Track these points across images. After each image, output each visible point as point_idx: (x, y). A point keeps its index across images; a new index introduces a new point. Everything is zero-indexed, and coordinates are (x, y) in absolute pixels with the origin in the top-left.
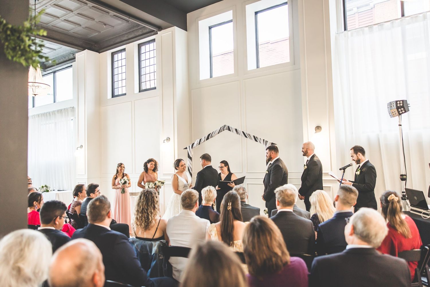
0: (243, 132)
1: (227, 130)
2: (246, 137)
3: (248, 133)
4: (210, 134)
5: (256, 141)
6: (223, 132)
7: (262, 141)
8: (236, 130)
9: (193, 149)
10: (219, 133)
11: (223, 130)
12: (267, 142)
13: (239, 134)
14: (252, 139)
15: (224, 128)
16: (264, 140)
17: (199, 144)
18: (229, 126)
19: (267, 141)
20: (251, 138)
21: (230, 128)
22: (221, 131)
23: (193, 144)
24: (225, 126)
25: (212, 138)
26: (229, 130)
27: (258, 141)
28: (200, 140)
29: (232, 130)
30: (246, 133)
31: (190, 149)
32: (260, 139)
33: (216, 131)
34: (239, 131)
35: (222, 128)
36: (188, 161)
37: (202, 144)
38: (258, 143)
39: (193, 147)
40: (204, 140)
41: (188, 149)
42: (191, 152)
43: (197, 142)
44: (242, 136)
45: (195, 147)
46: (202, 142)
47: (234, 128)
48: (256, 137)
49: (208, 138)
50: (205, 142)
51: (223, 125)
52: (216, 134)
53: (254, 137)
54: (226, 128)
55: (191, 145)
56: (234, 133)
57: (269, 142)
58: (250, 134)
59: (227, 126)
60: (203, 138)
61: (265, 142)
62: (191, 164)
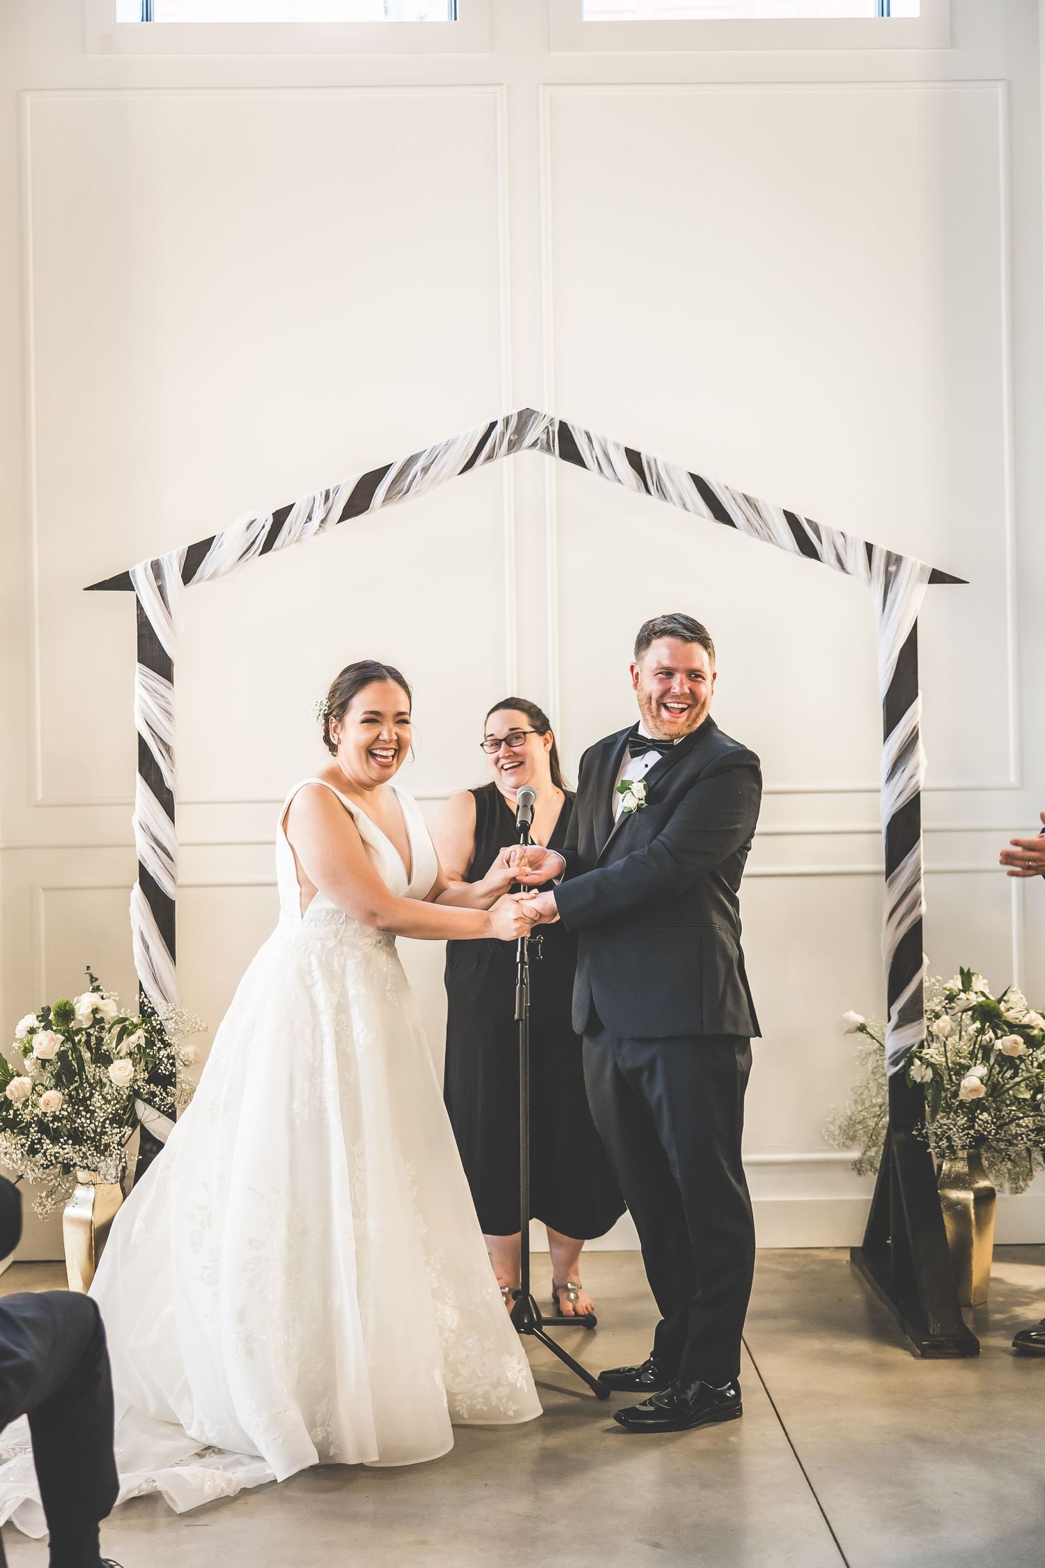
0: (697, 481)
1: (548, 448)
2: (721, 515)
3: (739, 491)
4: (387, 468)
5: (808, 549)
6: (505, 462)
7: (856, 558)
8: (634, 458)
9: (193, 586)
10: (469, 465)
11: (512, 446)
12: (893, 560)
13: (661, 492)
14: (770, 539)
15: (521, 429)
16: (869, 548)
17: (268, 546)
18: (563, 427)
19: (899, 560)
20: (761, 530)
21: (581, 443)
22: (490, 457)
23: (196, 556)
24: (525, 417)
25: (393, 508)
26: (568, 448)
27: (824, 549)
28: (280, 517)
29: (591, 452)
30: (727, 488)
31: (161, 589)
32: (842, 534)
33: (448, 445)
34: (665, 466)
35: (499, 428)
36: (139, 691)
37: (294, 545)
38: (824, 570)
39: (204, 569)
40: (318, 515)
41: (138, 588)
42: (170, 613)
43: (248, 528)
44: (684, 506)
45: (223, 569)
46: (296, 530)
47: (617, 446)
48: (808, 521)
49: (359, 502)
50: (336, 530)
51: (514, 412)
52: (442, 474)
53: (791, 519)
54: (545, 437)
55: (175, 553)
56: (619, 480)
57: (914, 565)
58: (757, 500)
59: (546, 423)
60: (310, 495)
61: (879, 560)
62: (168, 713)
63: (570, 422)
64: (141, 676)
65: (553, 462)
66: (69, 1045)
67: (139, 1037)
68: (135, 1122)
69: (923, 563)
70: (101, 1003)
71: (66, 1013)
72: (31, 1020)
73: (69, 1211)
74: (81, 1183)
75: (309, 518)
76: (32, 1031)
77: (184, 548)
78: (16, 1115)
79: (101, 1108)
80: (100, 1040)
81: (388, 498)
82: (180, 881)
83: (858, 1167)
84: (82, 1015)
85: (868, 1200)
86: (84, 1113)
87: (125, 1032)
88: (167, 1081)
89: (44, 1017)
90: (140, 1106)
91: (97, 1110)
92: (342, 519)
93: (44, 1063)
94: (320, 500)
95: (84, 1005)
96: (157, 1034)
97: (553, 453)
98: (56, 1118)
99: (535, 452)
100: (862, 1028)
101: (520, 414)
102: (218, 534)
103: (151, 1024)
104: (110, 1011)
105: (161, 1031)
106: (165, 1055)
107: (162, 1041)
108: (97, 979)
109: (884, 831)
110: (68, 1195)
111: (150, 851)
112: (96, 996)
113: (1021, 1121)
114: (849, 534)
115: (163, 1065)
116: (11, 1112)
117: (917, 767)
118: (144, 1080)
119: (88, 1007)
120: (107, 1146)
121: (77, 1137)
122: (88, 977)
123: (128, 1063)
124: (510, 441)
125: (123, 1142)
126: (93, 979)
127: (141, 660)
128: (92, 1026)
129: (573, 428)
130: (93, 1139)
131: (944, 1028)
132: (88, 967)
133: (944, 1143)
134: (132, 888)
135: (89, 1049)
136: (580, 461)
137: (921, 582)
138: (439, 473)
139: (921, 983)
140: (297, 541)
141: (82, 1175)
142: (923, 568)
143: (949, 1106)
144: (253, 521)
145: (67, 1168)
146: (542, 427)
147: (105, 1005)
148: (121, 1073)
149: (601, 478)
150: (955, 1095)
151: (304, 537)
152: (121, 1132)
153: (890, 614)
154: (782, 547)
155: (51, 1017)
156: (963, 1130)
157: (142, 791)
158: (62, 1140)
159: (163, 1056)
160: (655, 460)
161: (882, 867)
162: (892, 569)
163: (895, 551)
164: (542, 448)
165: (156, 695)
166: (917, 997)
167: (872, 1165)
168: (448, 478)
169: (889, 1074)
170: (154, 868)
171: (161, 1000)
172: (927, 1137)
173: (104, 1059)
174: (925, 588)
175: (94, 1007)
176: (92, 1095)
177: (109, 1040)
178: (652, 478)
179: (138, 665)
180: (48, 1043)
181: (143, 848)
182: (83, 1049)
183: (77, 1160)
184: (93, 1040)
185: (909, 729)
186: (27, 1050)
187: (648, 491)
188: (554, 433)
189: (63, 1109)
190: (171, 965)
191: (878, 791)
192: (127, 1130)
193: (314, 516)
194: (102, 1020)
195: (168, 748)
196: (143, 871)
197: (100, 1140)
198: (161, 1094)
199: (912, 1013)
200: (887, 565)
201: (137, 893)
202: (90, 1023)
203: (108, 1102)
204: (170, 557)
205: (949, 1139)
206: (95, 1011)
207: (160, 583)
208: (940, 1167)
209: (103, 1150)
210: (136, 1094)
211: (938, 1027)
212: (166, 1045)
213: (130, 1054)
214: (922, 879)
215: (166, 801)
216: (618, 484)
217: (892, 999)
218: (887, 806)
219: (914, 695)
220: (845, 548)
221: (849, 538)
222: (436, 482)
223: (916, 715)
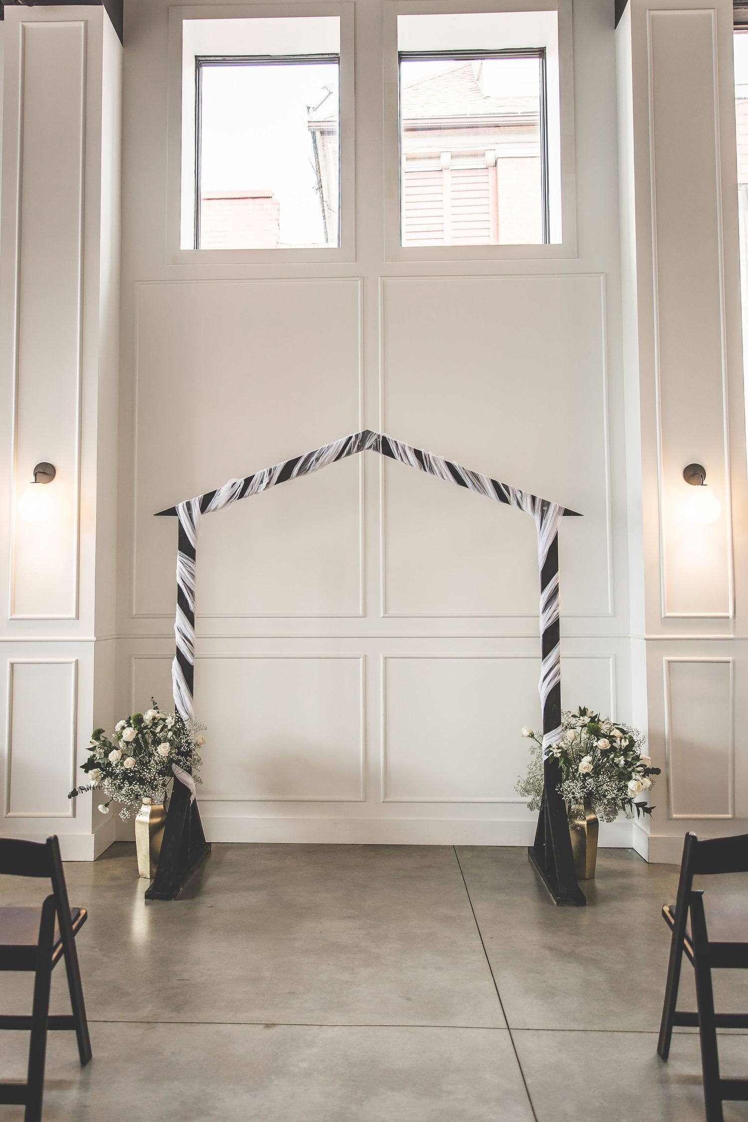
0: (450, 466)
1: (376, 449)
2: (460, 481)
3: (469, 468)
4: (300, 458)
5: (503, 498)
6: (356, 456)
7: (527, 504)
8: (418, 454)
9: (205, 515)
10: (339, 457)
11: (360, 448)
12: (545, 504)
13: (432, 470)
14: (484, 491)
15: (363, 440)
16: (533, 498)
17: (242, 495)
18: (384, 439)
19: (548, 504)
20: (480, 489)
21: (393, 447)
22: (349, 453)
23: (207, 500)
24: (366, 434)
25: (302, 478)
26: (387, 450)
27: (511, 499)
28: (248, 481)
29: (398, 453)
30: (463, 468)
31: (190, 515)
32: (521, 491)
33: (329, 448)
34: (434, 458)
35: (353, 439)
36: (179, 564)
37: (254, 496)
38: (511, 509)
39: (211, 505)
40: (266, 480)
41: (179, 514)
42: (194, 527)
43: (232, 487)
44: (443, 477)
45: (220, 506)
46: (255, 487)
47: (410, 448)
48: (504, 485)
49: (285, 474)
50: (274, 488)
51: (361, 432)
52: (326, 460)
53: (495, 484)
54: (375, 444)
55: (197, 498)
56: (411, 464)
57: (556, 506)
58: (478, 475)
59: (375, 437)
60: (262, 471)
61: (538, 504)
62: (193, 576)
63: (387, 436)
64: (180, 559)
65: (380, 455)
66: (140, 736)
68: (172, 774)
69: (560, 506)
71: (139, 720)
72: (122, 723)
73: (138, 818)
74: (145, 804)
75: (262, 482)
76: (123, 728)
77: (201, 496)
78: (113, 770)
79: (154, 767)
81: (299, 474)
82: (195, 656)
83: (531, 806)
84: (147, 720)
85: (535, 822)
86: (146, 770)
88: (188, 754)
89: (128, 722)
90: (174, 765)
91: (152, 768)
92: (277, 482)
93: (127, 743)
94: (267, 474)
95: (148, 716)
97: (379, 451)
98: (131, 771)
99: (371, 451)
100: (532, 736)
101: (363, 433)
102: (217, 489)
107: (184, 734)
109: (541, 637)
110: (137, 811)
111: (182, 642)
112: (155, 711)
113: (608, 783)
114: (523, 491)
116: (111, 768)
117: (558, 605)
118: (175, 753)
119: (150, 718)
120: (156, 786)
121: (142, 781)
123: (167, 745)
124: (358, 445)
125: (166, 783)
126: (154, 703)
127: (180, 549)
129: (389, 439)
130: (150, 782)
131: (570, 736)
132: (153, 698)
133: (571, 796)
134: (172, 658)
136: (393, 456)
137: (559, 515)
138: (324, 460)
140: (256, 493)
141: (146, 800)
142: (560, 508)
143: (574, 776)
144: (235, 483)
145: (137, 797)
146: (374, 439)
147: (158, 716)
148: (163, 749)
149: (404, 464)
150: (577, 770)
151: (259, 491)
152: (163, 779)
153: (544, 530)
154: (491, 497)
155: (131, 721)
156: (581, 789)
157: (179, 611)
158: (134, 783)
160: (429, 455)
161: (541, 655)
162: (545, 508)
163: (547, 499)
164: (374, 449)
165: (187, 566)
167: (537, 806)
168: (328, 463)
169: (544, 759)
170: (184, 649)
171: (185, 714)
172: (563, 792)
173: (157, 742)
174: (562, 519)
175: (153, 716)
176: (150, 761)
178: (427, 464)
179: (178, 551)
180: (129, 734)
181: (179, 640)
183: (142, 793)
185: (553, 587)
186: (120, 737)
187: (425, 470)
188: (379, 442)
189: (135, 767)
191: (538, 617)
192: (167, 778)
193: (264, 481)
194: (157, 723)
195: (192, 592)
196: (178, 650)
197: (153, 783)
198: (184, 761)
200: (542, 506)
201: (175, 662)
202: (151, 725)
203: (157, 764)
205: (573, 793)
206: (154, 719)
207: (190, 513)
208: (570, 807)
209: (154, 788)
210: (171, 761)
211: (568, 735)
212: (186, 736)
213: (168, 741)
214: (561, 660)
215: (190, 616)
216: (410, 466)
218: (543, 625)
219: (556, 570)
220: (521, 498)
221: (523, 493)
222: (322, 465)
223: (558, 578)
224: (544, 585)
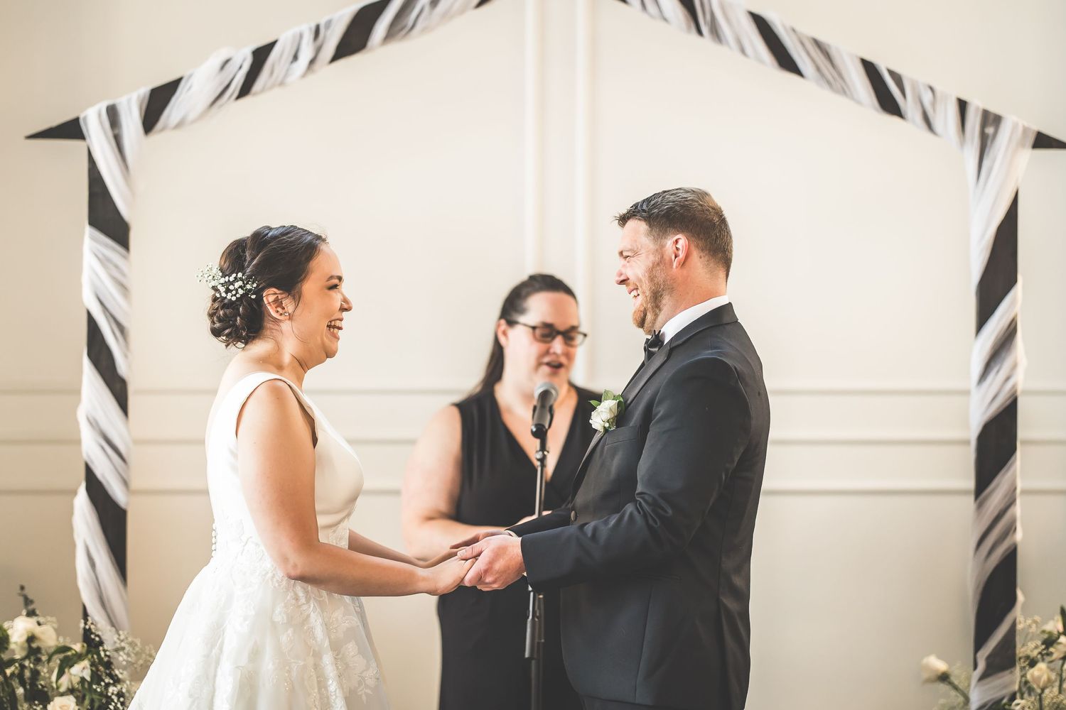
0: (763, 26)
2: (786, 62)
5: (889, 105)
7: (946, 117)
9: (155, 137)
12: (991, 120)
13: (716, 33)
14: (844, 90)
16: (962, 105)
17: (245, 90)
19: (997, 120)
20: (833, 80)
23: (159, 99)
25: (395, 47)
27: (908, 105)
28: (261, 55)
30: (794, 30)
31: (118, 139)
32: (931, 89)
34: (721, 5)
36: (89, 261)
37: (277, 91)
38: (906, 130)
39: (169, 116)
40: (306, 54)
41: (89, 137)
42: (127, 168)
43: (222, 68)
44: (743, 51)
45: (192, 116)
46: (279, 72)
48: (891, 73)
49: (354, 39)
50: (327, 73)
53: (870, 69)
55: (135, 96)
56: (665, 20)
57: (1015, 126)
58: (829, 45)
60: (297, 30)
61: (973, 120)
62: (124, 288)
64: (92, 243)
67: (81, 670)
69: (1026, 124)
70: (38, 631)
75: (295, 58)
77: (145, 90)
80: (35, 674)
81: (390, 35)
82: (135, 483)
84: (16, 643)
87: (67, 663)
92: (335, 58)
94: (308, 37)
95: (18, 632)
96: (104, 668)
100: (944, 678)
102: (185, 74)
103: (99, 655)
104: (49, 638)
105: (108, 665)
106: (115, 693)
107: (111, 676)
108: (32, 602)
109: (974, 442)
111: (98, 451)
112: (33, 620)
114: (937, 88)
115: (113, 704)
117: (1014, 367)
119: (21, 636)
122: (21, 599)
123: (70, 701)
126: (28, 601)
127: (93, 222)
128: (27, 657)
131: (1039, 678)
132: (22, 588)
134: (75, 493)
135: (23, 683)
137: (1023, 146)
139: (1014, 625)
140: (282, 84)
142: (1025, 130)
144: (227, 61)
147: (43, 633)
149: (644, 16)
151: (290, 80)
153: (985, 184)
154: (859, 102)
157: (90, 378)
159: (113, 694)
161: (971, 484)
162: (990, 130)
163: (994, 109)
165: (109, 265)
166: (1010, 640)
168: (463, 12)
170: (103, 471)
171: (109, 627)
173: (41, 696)
174: (1028, 156)
175: (30, 635)
177: (49, 673)
178: (705, 18)
179: (88, 230)
181: (91, 449)
182: (15, 683)
184: (27, 674)
185: (1005, 322)
187: (700, 32)
190: (121, 587)
191: (967, 393)
193: (301, 55)
194: (38, 650)
195: (122, 329)
196: (89, 473)
199: (1003, 660)
200: (984, 124)
201: (82, 500)
202: (24, 654)
204: (129, 101)
206: (31, 639)
207: (116, 132)
211: (1032, 676)
212: (117, 681)
213: (71, 691)
214: (1018, 501)
215: (119, 390)
216: (663, 24)
217: (979, 642)
218: (978, 412)
219: (1012, 281)
220: (934, 104)
221: (938, 94)
222: (447, 16)
223: (1014, 304)
224: (984, 314)
